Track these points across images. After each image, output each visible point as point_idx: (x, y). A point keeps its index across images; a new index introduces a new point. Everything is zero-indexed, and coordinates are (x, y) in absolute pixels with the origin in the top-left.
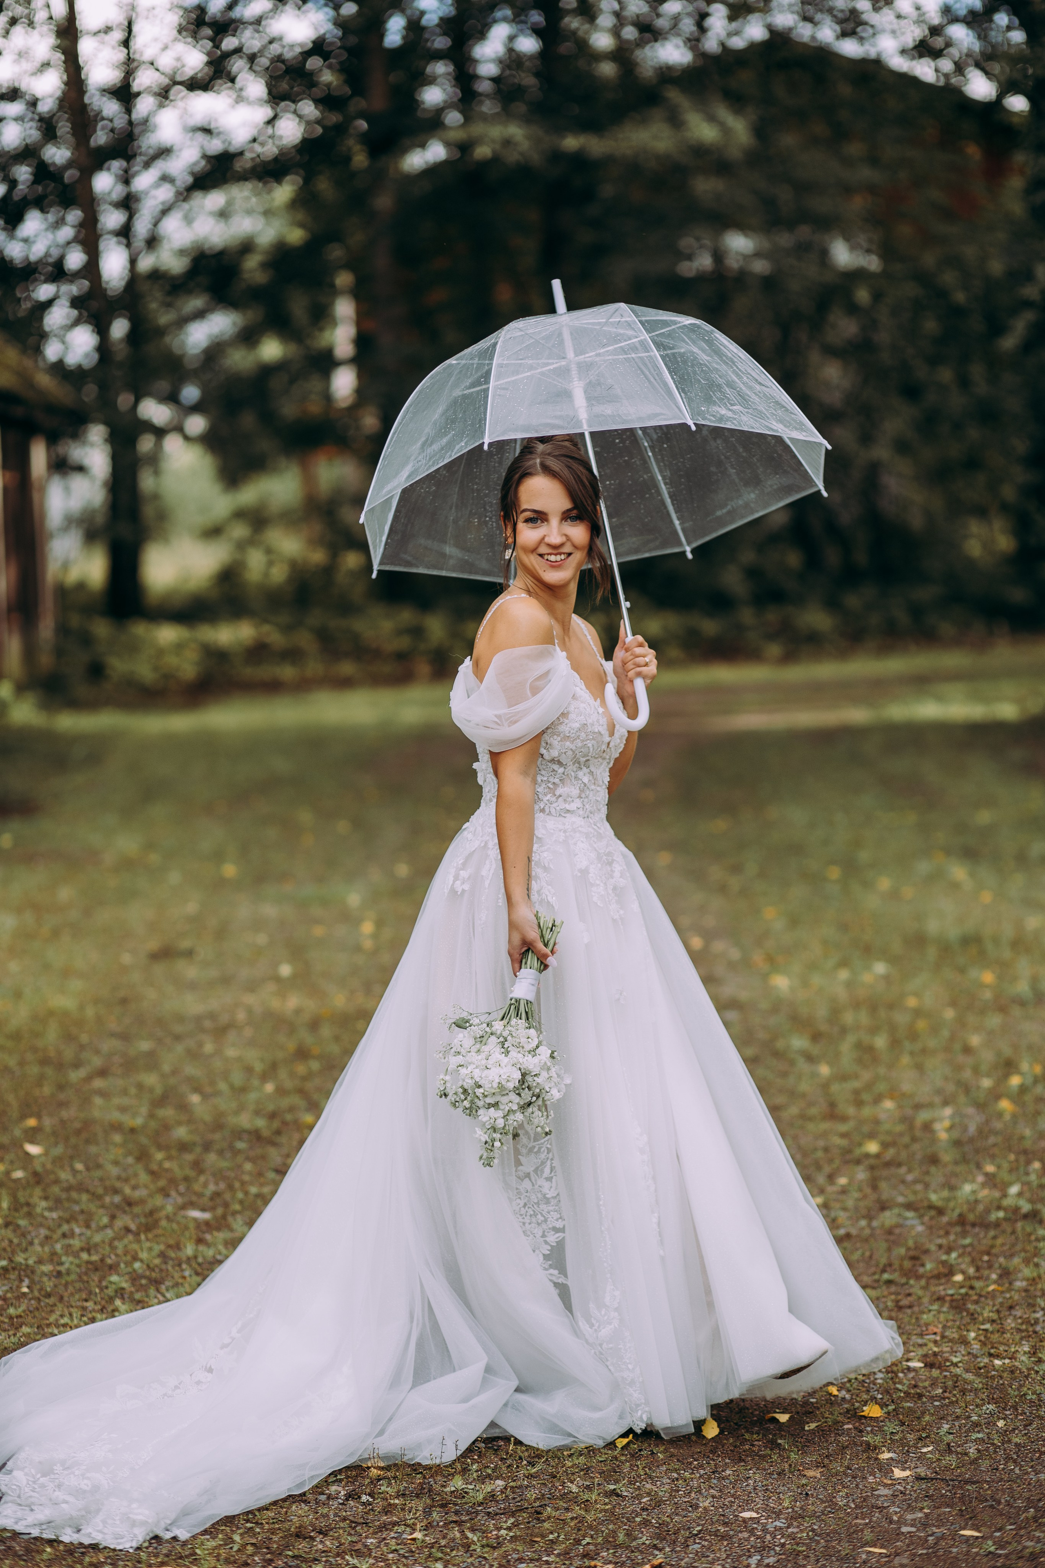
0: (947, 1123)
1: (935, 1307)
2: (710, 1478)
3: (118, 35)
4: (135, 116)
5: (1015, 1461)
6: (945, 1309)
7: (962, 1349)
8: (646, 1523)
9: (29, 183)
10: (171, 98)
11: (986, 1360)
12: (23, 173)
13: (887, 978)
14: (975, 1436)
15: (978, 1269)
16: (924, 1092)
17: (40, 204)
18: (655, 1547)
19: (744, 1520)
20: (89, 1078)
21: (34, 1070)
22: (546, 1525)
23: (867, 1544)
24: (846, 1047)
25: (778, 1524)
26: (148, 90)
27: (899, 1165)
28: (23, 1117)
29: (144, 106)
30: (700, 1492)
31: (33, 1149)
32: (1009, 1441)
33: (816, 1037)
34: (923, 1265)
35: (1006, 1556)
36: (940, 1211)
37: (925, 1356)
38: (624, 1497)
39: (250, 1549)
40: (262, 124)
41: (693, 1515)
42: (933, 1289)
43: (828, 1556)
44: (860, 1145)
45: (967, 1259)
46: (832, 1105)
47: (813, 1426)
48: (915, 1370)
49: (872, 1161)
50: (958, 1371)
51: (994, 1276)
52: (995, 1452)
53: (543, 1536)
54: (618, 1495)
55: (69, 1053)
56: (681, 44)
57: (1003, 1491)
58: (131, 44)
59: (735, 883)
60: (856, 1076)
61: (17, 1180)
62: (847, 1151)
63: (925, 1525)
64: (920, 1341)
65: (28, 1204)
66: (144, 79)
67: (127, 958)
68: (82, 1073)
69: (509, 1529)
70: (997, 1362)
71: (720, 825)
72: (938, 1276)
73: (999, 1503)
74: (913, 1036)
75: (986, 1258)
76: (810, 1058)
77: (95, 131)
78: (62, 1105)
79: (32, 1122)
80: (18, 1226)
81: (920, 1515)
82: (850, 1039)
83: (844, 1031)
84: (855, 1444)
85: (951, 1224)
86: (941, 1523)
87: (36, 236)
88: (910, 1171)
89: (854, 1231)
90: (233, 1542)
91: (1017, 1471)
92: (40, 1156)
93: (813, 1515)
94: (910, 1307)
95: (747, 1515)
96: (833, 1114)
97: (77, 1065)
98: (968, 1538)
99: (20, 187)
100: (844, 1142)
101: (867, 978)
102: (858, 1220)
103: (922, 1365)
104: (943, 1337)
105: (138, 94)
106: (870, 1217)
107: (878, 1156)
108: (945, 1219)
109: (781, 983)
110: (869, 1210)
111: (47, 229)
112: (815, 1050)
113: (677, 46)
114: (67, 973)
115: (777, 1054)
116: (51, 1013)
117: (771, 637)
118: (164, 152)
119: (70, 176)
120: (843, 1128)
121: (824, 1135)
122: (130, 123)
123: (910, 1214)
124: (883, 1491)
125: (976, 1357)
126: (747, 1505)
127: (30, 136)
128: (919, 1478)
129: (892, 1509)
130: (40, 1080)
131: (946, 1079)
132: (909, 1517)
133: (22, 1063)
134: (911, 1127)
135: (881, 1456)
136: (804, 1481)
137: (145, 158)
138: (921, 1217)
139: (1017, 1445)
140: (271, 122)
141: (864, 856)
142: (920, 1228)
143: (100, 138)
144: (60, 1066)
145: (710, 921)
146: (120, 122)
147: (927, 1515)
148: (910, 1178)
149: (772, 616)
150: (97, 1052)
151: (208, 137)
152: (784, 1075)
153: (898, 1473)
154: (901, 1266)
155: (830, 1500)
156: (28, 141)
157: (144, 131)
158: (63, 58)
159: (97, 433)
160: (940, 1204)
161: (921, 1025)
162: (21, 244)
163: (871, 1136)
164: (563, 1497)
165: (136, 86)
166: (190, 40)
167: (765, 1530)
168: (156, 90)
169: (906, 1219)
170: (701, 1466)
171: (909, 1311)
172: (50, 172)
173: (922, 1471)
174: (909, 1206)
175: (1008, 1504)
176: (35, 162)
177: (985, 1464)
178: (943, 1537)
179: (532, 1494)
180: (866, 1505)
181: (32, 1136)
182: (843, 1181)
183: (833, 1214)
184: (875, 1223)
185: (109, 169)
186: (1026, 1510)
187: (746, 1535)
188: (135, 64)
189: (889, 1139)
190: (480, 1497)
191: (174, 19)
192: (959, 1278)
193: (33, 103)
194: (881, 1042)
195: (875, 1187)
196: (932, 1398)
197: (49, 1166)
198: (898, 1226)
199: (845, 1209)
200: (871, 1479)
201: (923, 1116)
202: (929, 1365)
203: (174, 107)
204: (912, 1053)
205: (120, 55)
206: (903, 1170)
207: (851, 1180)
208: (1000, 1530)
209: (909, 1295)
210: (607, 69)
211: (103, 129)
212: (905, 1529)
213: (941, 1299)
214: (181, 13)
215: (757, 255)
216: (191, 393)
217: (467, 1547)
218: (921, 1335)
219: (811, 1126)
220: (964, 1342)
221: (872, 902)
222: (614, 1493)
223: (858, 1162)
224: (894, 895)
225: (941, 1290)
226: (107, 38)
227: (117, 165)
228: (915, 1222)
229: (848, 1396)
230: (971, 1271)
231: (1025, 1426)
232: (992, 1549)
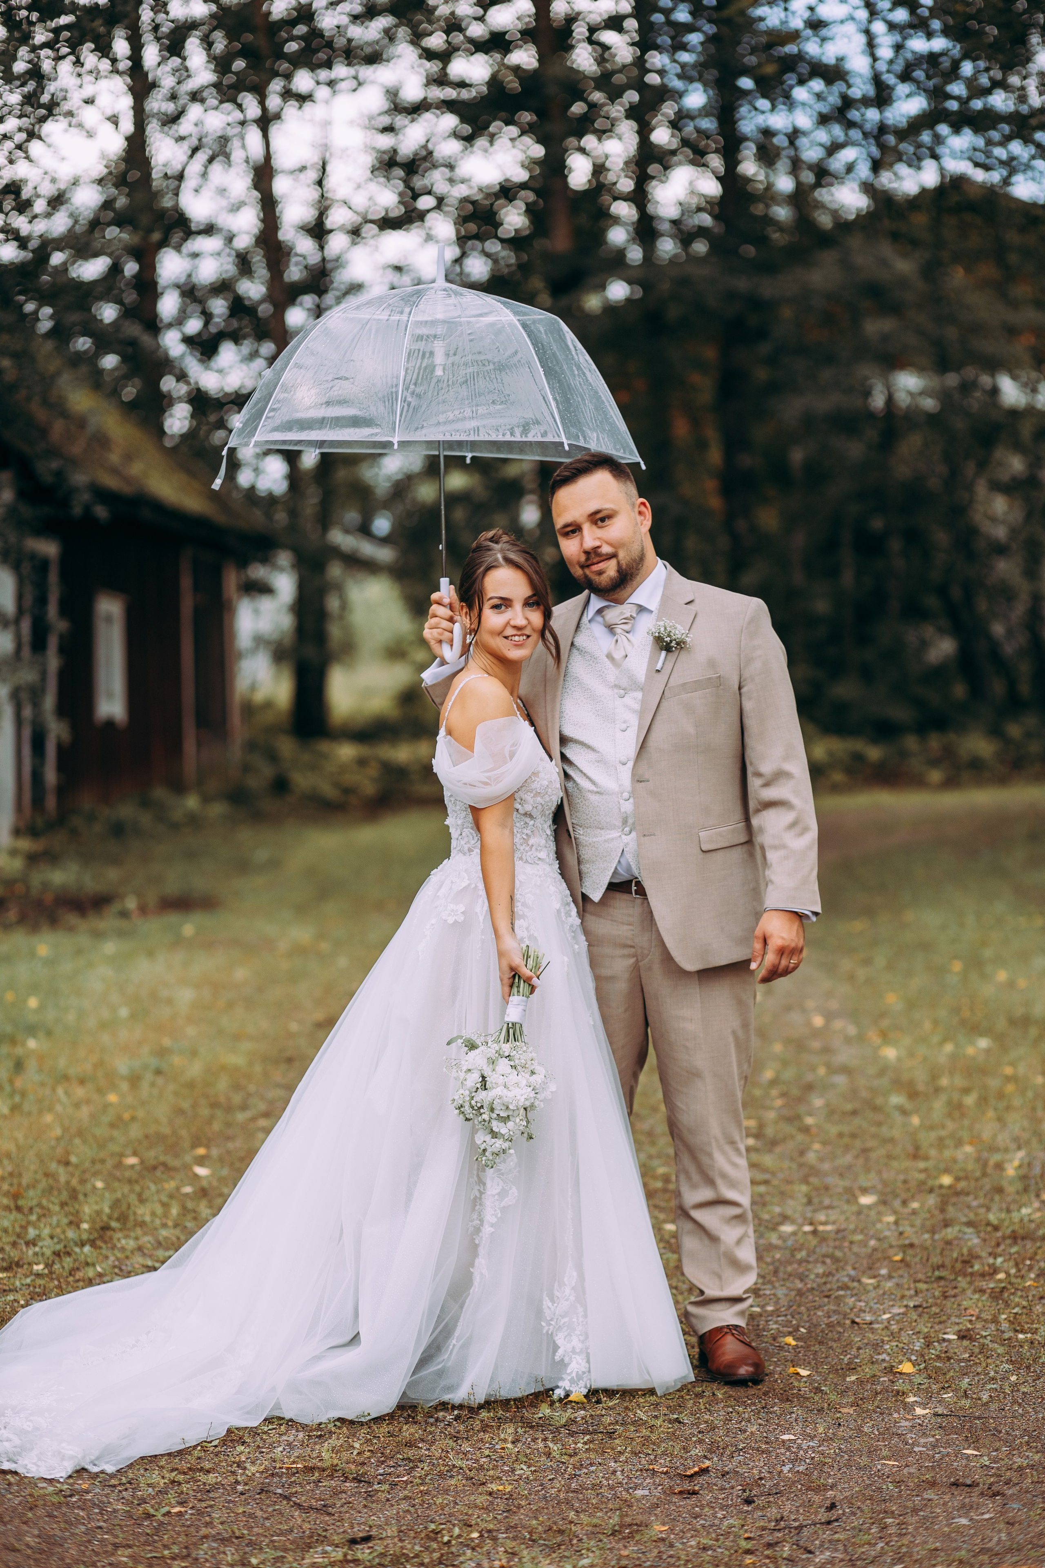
0: (1016, 1163)
1: (977, 1296)
2: (759, 1412)
3: (312, 175)
4: (326, 252)
5: (1020, 1405)
6: (984, 1298)
7: (993, 1327)
8: (701, 1441)
9: (225, 317)
10: (363, 235)
11: (1011, 1334)
12: (219, 306)
13: (988, 1051)
14: (989, 1387)
15: (1019, 1270)
16: (1003, 1139)
17: (236, 338)
18: (705, 1457)
19: (783, 1441)
20: (253, 1119)
21: (205, 1112)
22: (617, 1441)
23: (884, 1458)
24: (939, 1105)
25: (811, 1444)
26: (342, 228)
27: (968, 1194)
28: (194, 1146)
29: (337, 243)
30: (749, 1421)
31: (201, 1171)
32: (1018, 1390)
33: (913, 1094)
34: (972, 1267)
35: (998, 1468)
36: (996, 1228)
37: (960, 1331)
38: (684, 1424)
39: (368, 1454)
40: (450, 263)
41: (741, 1437)
42: (976, 1284)
43: (848, 1466)
44: (936, 1178)
45: (1012, 1263)
46: (917, 1148)
47: (853, 1378)
48: (949, 1341)
49: (944, 1191)
50: (986, 1342)
51: (1032, 1276)
52: (1005, 1398)
53: (613, 1449)
54: (680, 1422)
55: (237, 1099)
56: (857, 188)
57: (1005, 1425)
58: (324, 183)
59: (862, 973)
60: (943, 1127)
61: (187, 1194)
62: (923, 1183)
63: (934, 1447)
64: (957, 1321)
65: (194, 1211)
66: (337, 217)
67: (294, 1027)
68: (248, 1114)
69: (585, 1443)
70: (1021, 1336)
71: (859, 925)
72: (983, 1275)
73: (1000, 1432)
74: (1001, 1095)
75: (1028, 1262)
76: (904, 1112)
77: (288, 267)
78: (229, 1138)
79: (201, 1151)
80: (185, 1227)
81: (932, 1439)
82: (943, 1098)
83: (937, 1090)
84: (887, 1391)
85: (1004, 1238)
86: (948, 1444)
87: (230, 367)
88: (976, 1198)
89: (916, 1241)
90: (354, 1448)
91: (1020, 1411)
92: (207, 1177)
93: (843, 1438)
94: (955, 1296)
95: (786, 1437)
96: (916, 1155)
97: (244, 1107)
98: (968, 1457)
99: (217, 320)
100: (922, 1176)
101: (970, 1051)
102: (922, 1234)
103: (955, 1337)
104: (978, 1318)
105: (331, 231)
106: (933, 1232)
107: (950, 1187)
108: (999, 1234)
109: (890, 1053)
110: (933, 1226)
111: (242, 361)
112: (908, 1106)
113: (853, 190)
114: (237, 1037)
115: (876, 1109)
116: (223, 1068)
117: (934, 763)
118: (355, 288)
119: (265, 310)
120: (922, 1165)
121: (906, 1170)
122: (324, 259)
123: (969, 1230)
124: (904, 1423)
125: (1003, 1332)
126: (787, 1430)
127: (226, 271)
128: (936, 1415)
129: (909, 1435)
130: (211, 1119)
131: (1024, 1130)
132: (922, 1441)
133: (195, 1106)
134: (985, 1164)
135: (908, 1400)
136: (838, 1415)
137: (338, 293)
138: (978, 1232)
139: (1024, 1393)
140: (458, 261)
141: (988, 953)
142: (976, 1241)
143: (294, 273)
144: (229, 1109)
145: (834, 1005)
146: (314, 258)
147: (937, 1440)
148: (975, 1203)
149: (935, 742)
150: (262, 1098)
151: (398, 275)
152: (879, 1124)
153: (919, 1411)
154: (953, 1267)
155: (859, 1429)
156: (224, 276)
157: (337, 268)
158: (260, 196)
159: (284, 558)
160: (995, 1222)
161: (1010, 1088)
162: (216, 374)
163: (947, 1171)
164: (634, 1423)
165: (329, 223)
166: (382, 180)
167: (799, 1447)
168: (350, 228)
169: (965, 1233)
170: (754, 1404)
171: (953, 1300)
172: (245, 306)
173: (940, 1410)
174: (969, 1224)
175: (1008, 1433)
176: (231, 296)
177: (994, 1406)
178: (948, 1455)
179: (607, 1420)
180: (888, 1433)
181: (201, 1161)
182: (915, 1205)
183: (901, 1229)
184: (937, 1237)
185: (301, 304)
186: (1022, 1437)
187: (783, 1451)
188: (329, 202)
189: (962, 1174)
190: (563, 1421)
191: (368, 160)
192: (1001, 1276)
193: (230, 239)
194: (970, 1100)
195: (942, 1210)
196: (960, 1361)
197: (215, 1183)
198: (957, 1238)
199: (912, 1226)
200: (896, 1415)
201: (996, 1158)
202: (962, 1337)
203: (365, 244)
204: (996, 1109)
205: (313, 194)
206: (970, 1198)
207: (922, 1205)
208: (996, 1450)
209: (956, 1288)
210: (782, 213)
211: (297, 264)
212: (916, 1449)
213: (982, 1291)
214: (375, 155)
215: (923, 393)
216: (382, 525)
217: (548, 1455)
218: (958, 1316)
219: (895, 1164)
220: (995, 1320)
221: (988, 991)
222: (677, 1420)
223: (931, 1190)
224: (1011, 984)
225: (983, 1284)
226: (302, 176)
227: (308, 300)
228: (974, 1236)
229: (887, 1358)
230: (1013, 1271)
231: (1034, 1380)
232: (987, 1463)
